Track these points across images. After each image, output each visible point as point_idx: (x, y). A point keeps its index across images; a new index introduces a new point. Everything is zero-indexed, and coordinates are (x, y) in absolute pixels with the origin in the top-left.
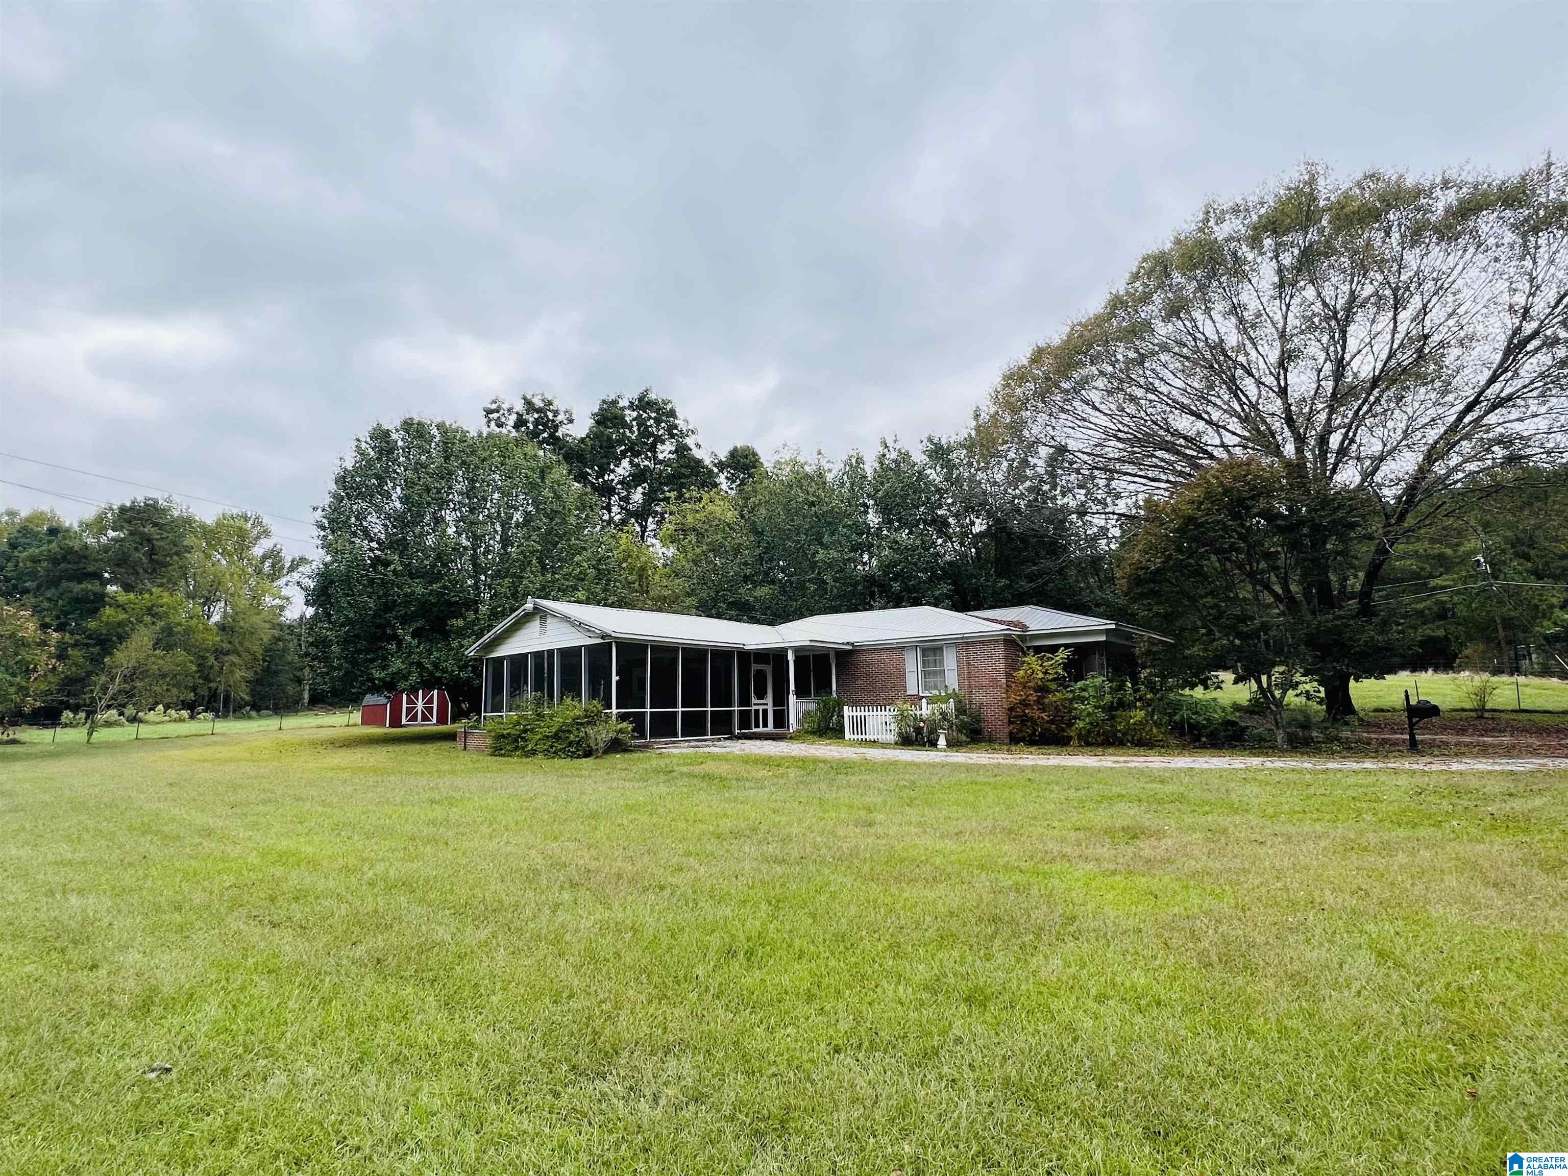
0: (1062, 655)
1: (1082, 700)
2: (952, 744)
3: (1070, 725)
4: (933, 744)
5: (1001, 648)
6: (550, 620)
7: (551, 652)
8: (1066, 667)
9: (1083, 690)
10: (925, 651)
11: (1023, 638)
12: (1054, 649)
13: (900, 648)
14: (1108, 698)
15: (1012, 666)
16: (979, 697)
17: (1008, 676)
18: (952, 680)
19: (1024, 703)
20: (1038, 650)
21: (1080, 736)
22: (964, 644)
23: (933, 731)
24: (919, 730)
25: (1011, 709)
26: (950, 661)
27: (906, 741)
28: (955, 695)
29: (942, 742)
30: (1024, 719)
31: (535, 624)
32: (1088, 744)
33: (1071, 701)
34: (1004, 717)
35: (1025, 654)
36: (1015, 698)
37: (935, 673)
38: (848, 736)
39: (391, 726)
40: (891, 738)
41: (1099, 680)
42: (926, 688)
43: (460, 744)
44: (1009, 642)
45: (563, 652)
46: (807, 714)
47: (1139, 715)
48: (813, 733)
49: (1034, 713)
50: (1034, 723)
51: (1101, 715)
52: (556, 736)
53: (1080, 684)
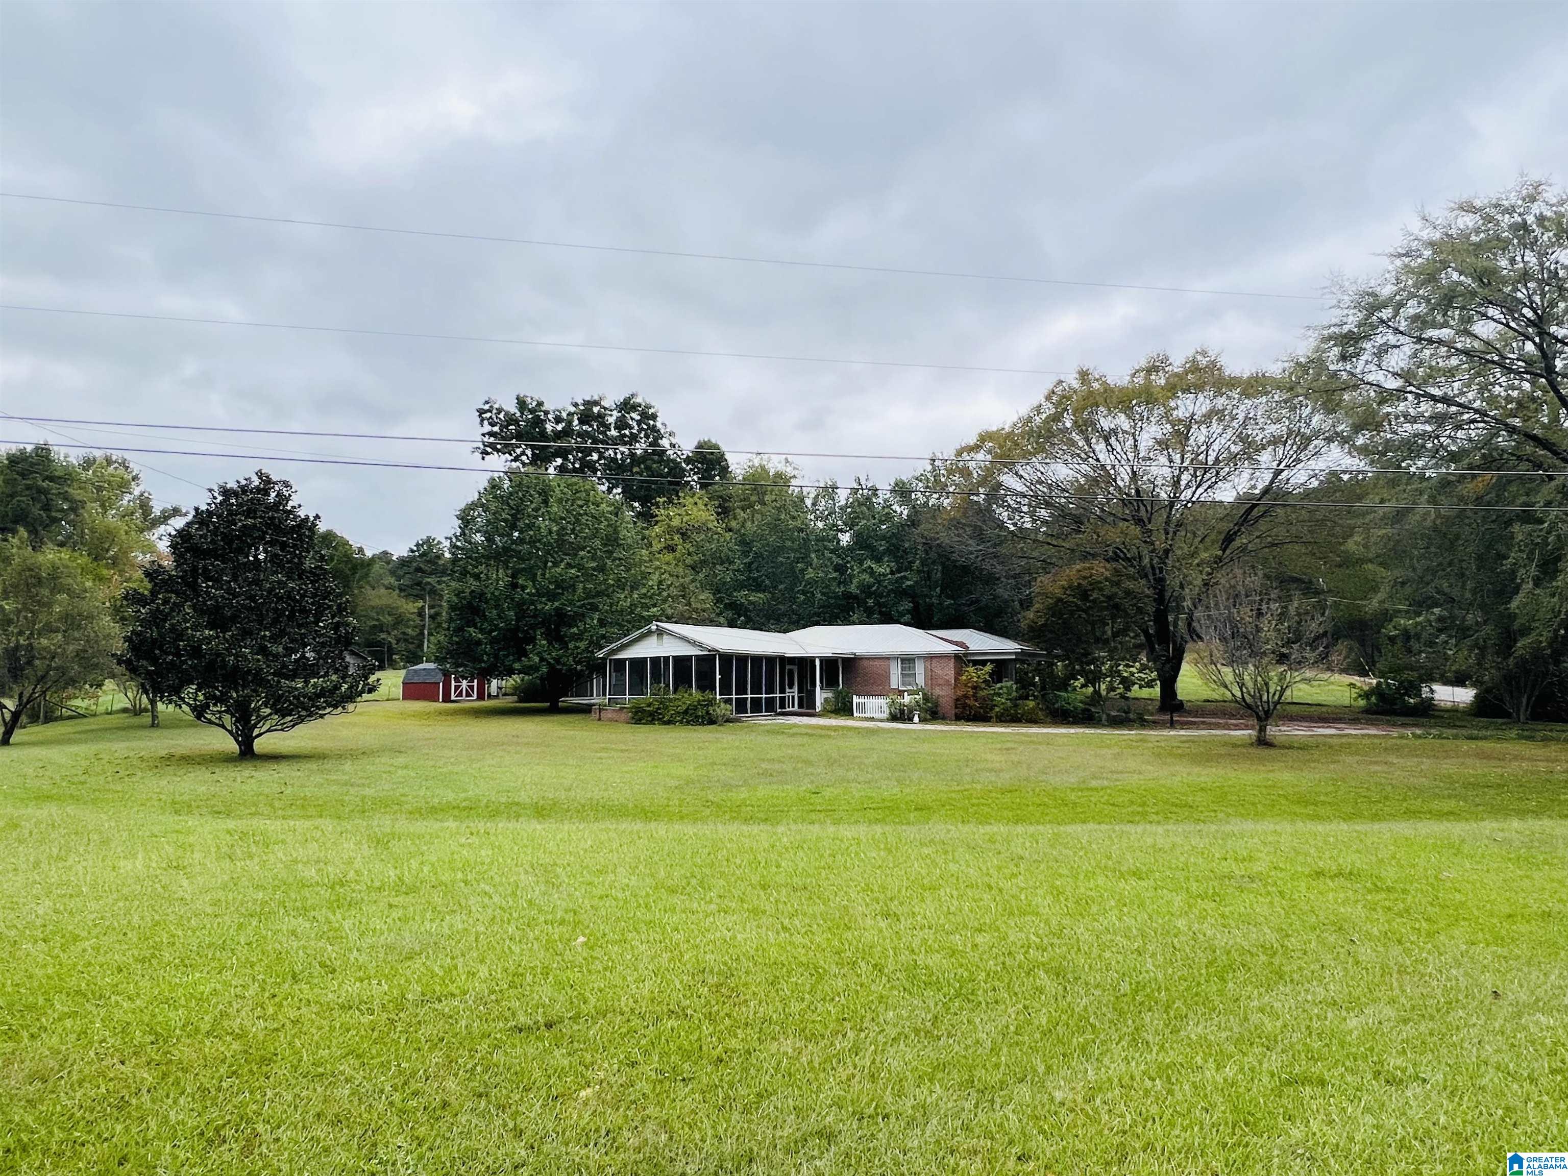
0: (989, 668)
1: (999, 695)
2: (922, 720)
3: (992, 709)
4: (910, 720)
5: (952, 664)
6: (665, 637)
7: (666, 659)
8: (991, 675)
9: (1001, 688)
10: (903, 660)
11: (965, 655)
12: (984, 663)
13: (888, 658)
14: (1014, 694)
15: (958, 674)
16: (938, 691)
17: (956, 679)
18: (920, 680)
19: (966, 696)
20: (975, 663)
21: (997, 717)
22: (930, 658)
23: (911, 711)
24: (902, 712)
25: (957, 700)
26: (920, 669)
27: (894, 718)
28: (922, 690)
29: (916, 719)
30: (965, 706)
31: (654, 639)
32: (1001, 721)
33: (993, 695)
34: (952, 704)
35: (967, 666)
36: (960, 693)
37: (909, 675)
38: (855, 714)
39: (444, 701)
40: (885, 715)
41: (1009, 684)
42: (904, 684)
43: (595, 715)
44: (957, 657)
45: (677, 659)
46: (826, 700)
47: (1031, 704)
48: (832, 712)
49: (970, 702)
50: (971, 707)
51: (1009, 703)
52: (686, 712)
53: (999, 685)
